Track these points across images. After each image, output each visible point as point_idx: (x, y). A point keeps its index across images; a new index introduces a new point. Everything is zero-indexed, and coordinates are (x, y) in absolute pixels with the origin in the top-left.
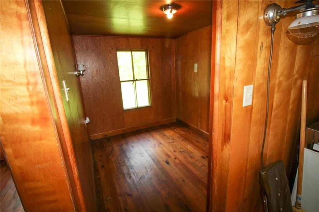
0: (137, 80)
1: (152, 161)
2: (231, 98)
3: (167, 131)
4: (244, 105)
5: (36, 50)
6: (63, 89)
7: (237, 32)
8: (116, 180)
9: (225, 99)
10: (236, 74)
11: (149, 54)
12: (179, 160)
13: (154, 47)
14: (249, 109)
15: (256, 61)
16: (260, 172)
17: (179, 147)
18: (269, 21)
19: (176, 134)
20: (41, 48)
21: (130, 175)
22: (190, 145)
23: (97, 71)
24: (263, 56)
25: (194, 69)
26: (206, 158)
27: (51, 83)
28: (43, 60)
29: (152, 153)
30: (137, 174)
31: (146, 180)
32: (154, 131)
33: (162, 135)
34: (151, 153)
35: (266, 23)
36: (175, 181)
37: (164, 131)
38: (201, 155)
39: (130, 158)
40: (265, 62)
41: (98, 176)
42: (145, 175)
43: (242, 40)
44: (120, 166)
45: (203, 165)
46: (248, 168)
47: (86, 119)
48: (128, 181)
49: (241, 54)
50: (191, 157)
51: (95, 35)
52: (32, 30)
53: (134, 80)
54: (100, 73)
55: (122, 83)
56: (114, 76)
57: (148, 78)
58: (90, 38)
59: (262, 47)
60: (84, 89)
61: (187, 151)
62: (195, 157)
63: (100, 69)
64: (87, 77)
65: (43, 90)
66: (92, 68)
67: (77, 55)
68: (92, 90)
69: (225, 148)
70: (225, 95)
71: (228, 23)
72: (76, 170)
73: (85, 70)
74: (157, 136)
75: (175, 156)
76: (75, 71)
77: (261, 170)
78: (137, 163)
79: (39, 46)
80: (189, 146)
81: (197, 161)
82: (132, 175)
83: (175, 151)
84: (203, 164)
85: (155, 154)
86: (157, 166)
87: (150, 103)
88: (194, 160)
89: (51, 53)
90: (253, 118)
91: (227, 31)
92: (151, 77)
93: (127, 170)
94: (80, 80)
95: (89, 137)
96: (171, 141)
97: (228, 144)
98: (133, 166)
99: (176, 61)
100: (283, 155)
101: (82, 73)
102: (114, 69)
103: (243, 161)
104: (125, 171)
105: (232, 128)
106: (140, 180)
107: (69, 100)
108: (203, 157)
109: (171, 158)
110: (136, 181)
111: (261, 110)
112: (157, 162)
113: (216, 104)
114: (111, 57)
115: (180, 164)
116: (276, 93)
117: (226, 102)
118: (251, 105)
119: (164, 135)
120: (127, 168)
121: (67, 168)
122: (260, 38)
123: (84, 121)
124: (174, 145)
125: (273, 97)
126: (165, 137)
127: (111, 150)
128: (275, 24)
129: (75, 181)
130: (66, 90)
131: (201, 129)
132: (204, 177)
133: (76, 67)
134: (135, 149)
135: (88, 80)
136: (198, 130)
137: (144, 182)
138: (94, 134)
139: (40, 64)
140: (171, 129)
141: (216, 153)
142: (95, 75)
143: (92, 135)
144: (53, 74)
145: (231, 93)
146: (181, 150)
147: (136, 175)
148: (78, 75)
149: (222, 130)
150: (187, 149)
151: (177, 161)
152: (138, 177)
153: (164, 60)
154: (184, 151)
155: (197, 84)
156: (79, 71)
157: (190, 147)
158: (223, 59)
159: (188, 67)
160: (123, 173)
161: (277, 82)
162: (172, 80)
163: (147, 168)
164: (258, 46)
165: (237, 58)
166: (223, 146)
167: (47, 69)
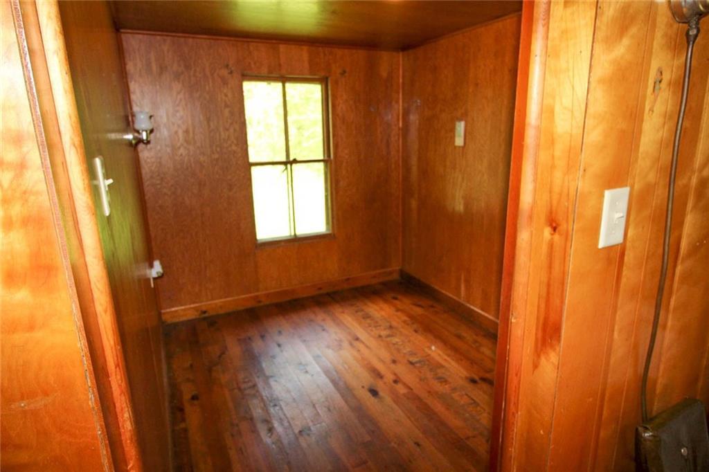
0: (295, 161)
1: (330, 385)
2: (567, 222)
3: (373, 303)
4: (601, 245)
5: (24, 67)
6: (95, 182)
7: (593, 38)
8: (232, 435)
9: (551, 225)
10: (585, 157)
11: (332, 90)
12: (405, 384)
13: (345, 72)
14: (616, 255)
15: (642, 121)
16: (637, 429)
17: (405, 351)
18: (685, 10)
19: (399, 313)
20: (39, 62)
21: (272, 424)
22: (436, 347)
23: (187, 132)
24: (660, 108)
25: (453, 138)
26: (479, 381)
27: (64, 163)
28: (45, 98)
29: (331, 363)
30: (289, 422)
31: (313, 439)
32: (337, 302)
33: (360, 314)
34: (329, 365)
35: (673, 14)
36: (396, 446)
37: (366, 304)
38: (468, 375)
39: (272, 377)
40: (665, 123)
41: (183, 425)
42: (311, 424)
43: (607, 59)
44: (243, 399)
45: (472, 402)
46: (604, 417)
47: (151, 266)
48: (264, 440)
49: (601, 102)
50: (439, 378)
51: (184, 32)
52: (16, 8)
53: (289, 162)
54: (196, 137)
55: (254, 170)
56: (234, 148)
57: (326, 158)
58: (169, 39)
59: (660, 82)
60: (148, 183)
61: (427, 361)
62: (449, 380)
63: (194, 128)
64: (159, 148)
65: (42, 187)
66: (173, 124)
67: (133, 86)
68: (172, 186)
69: (543, 360)
70: (551, 212)
71: (569, 11)
72: (126, 415)
73: (155, 130)
74: (347, 317)
75: (395, 374)
76: (126, 131)
77: (642, 426)
78: (288, 391)
79: (32, 55)
80: (433, 348)
81: (454, 390)
82: (276, 424)
83: (394, 362)
84: (472, 399)
85: (341, 367)
86: (346, 402)
87: (331, 228)
88: (447, 386)
89: (67, 78)
90: (624, 280)
91: (565, 32)
92: (335, 154)
93: (263, 409)
94: (138, 156)
95: (160, 314)
96: (384, 333)
97: (555, 350)
98: (280, 398)
99: (406, 113)
100: (700, 385)
101: (145, 137)
102: (235, 130)
103: (591, 399)
104: (257, 412)
105: (566, 307)
106: (297, 438)
107: (110, 215)
108: (473, 381)
109: (385, 380)
110: (285, 442)
111: (648, 257)
112: (345, 390)
113: (524, 237)
114: (226, 96)
115: (408, 398)
116: (691, 211)
117: (552, 234)
118: (621, 244)
119: (367, 316)
120: (262, 405)
121: (103, 410)
122: (654, 57)
123: (148, 271)
124: (394, 344)
125: (681, 224)
126: (368, 321)
127: (218, 354)
128: (699, 19)
129: (124, 445)
130: (104, 183)
131: (468, 302)
132: (474, 437)
133: (130, 119)
134: (285, 353)
135: (160, 158)
136: (460, 305)
137: (309, 445)
138: (173, 307)
139: (35, 109)
140: (386, 301)
141: (517, 375)
142: (182, 145)
143: (168, 310)
144: (72, 139)
145: (568, 208)
146: (411, 359)
147: (286, 424)
148: (134, 142)
149: (538, 311)
150: (429, 355)
151: (401, 390)
152: (293, 430)
153: (372, 110)
154: (420, 362)
155: (460, 179)
156: (138, 132)
157: (435, 351)
158: (548, 112)
159: (435, 132)
160: (252, 419)
161: (694, 181)
162: (393, 166)
163: (317, 406)
164: (648, 80)
165: (591, 110)
166: (539, 356)
167: (55, 122)
